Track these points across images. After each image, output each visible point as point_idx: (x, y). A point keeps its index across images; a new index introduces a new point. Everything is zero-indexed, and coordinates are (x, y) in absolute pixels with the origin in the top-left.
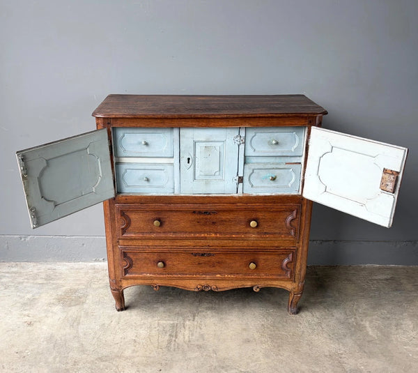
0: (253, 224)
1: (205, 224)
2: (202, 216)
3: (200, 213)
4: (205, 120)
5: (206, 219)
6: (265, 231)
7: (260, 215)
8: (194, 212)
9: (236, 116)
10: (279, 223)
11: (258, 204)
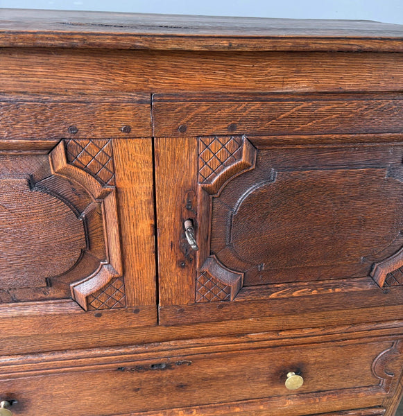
0: (293, 380)
1: (157, 391)
2: (144, 376)
3: (139, 369)
4: (137, 63)
5: (159, 380)
6: (319, 387)
7: (311, 356)
8: (120, 369)
9: (266, 46)
10: (357, 368)
11: (306, 331)
